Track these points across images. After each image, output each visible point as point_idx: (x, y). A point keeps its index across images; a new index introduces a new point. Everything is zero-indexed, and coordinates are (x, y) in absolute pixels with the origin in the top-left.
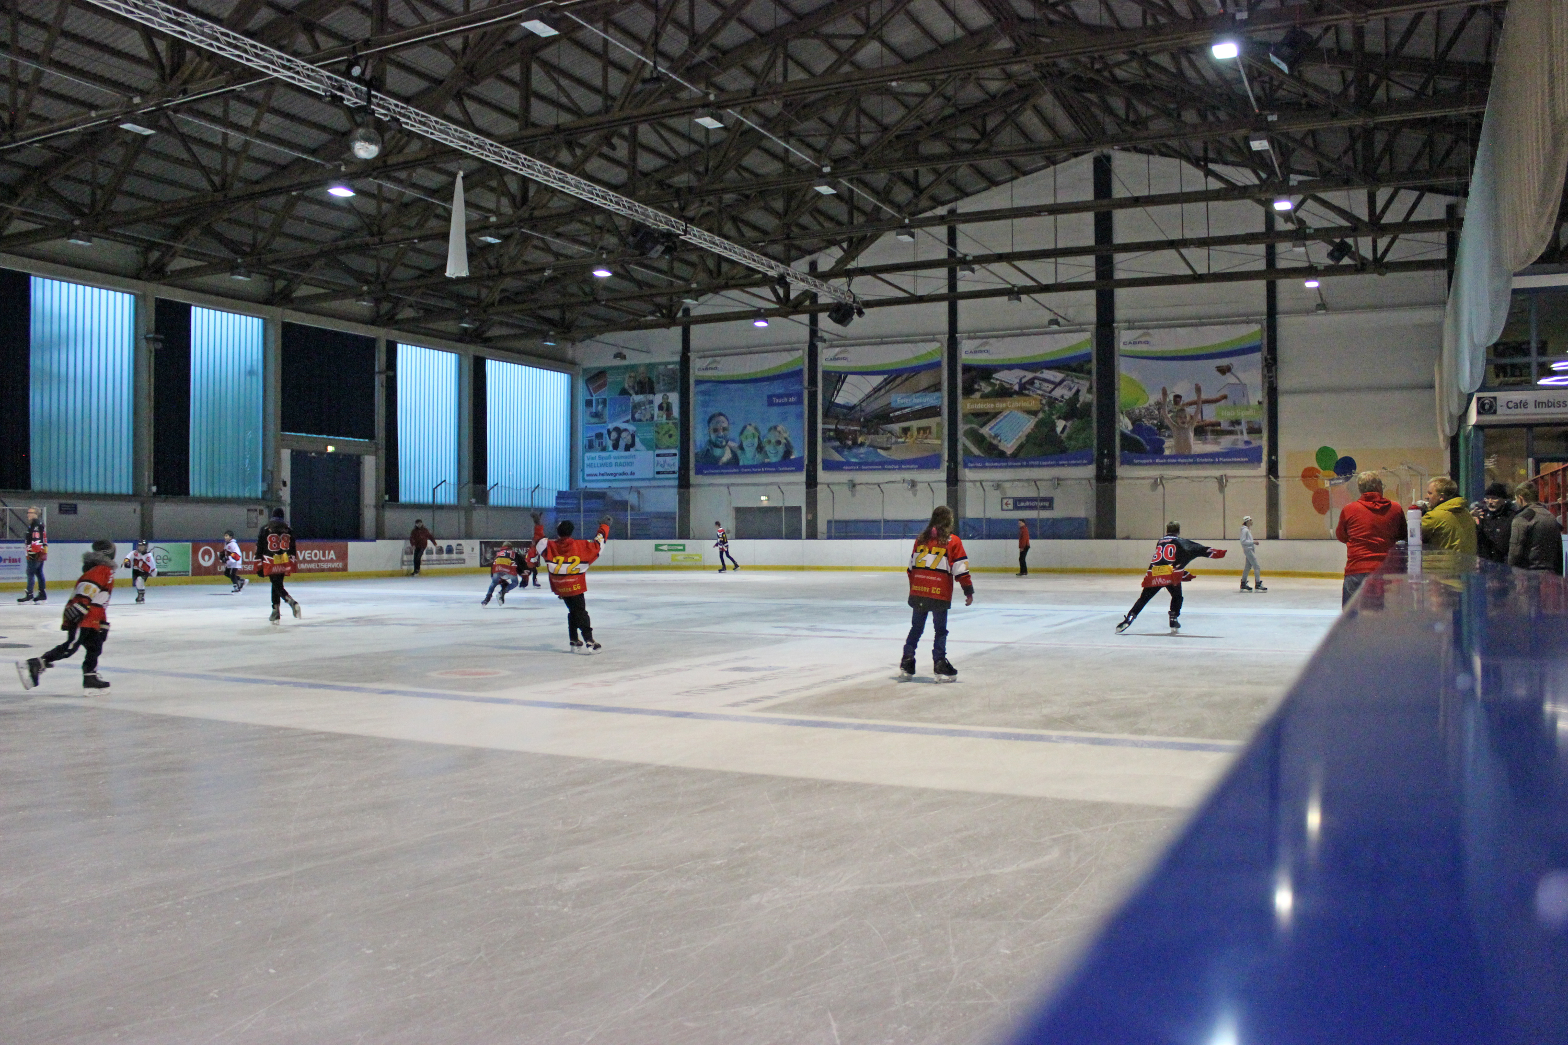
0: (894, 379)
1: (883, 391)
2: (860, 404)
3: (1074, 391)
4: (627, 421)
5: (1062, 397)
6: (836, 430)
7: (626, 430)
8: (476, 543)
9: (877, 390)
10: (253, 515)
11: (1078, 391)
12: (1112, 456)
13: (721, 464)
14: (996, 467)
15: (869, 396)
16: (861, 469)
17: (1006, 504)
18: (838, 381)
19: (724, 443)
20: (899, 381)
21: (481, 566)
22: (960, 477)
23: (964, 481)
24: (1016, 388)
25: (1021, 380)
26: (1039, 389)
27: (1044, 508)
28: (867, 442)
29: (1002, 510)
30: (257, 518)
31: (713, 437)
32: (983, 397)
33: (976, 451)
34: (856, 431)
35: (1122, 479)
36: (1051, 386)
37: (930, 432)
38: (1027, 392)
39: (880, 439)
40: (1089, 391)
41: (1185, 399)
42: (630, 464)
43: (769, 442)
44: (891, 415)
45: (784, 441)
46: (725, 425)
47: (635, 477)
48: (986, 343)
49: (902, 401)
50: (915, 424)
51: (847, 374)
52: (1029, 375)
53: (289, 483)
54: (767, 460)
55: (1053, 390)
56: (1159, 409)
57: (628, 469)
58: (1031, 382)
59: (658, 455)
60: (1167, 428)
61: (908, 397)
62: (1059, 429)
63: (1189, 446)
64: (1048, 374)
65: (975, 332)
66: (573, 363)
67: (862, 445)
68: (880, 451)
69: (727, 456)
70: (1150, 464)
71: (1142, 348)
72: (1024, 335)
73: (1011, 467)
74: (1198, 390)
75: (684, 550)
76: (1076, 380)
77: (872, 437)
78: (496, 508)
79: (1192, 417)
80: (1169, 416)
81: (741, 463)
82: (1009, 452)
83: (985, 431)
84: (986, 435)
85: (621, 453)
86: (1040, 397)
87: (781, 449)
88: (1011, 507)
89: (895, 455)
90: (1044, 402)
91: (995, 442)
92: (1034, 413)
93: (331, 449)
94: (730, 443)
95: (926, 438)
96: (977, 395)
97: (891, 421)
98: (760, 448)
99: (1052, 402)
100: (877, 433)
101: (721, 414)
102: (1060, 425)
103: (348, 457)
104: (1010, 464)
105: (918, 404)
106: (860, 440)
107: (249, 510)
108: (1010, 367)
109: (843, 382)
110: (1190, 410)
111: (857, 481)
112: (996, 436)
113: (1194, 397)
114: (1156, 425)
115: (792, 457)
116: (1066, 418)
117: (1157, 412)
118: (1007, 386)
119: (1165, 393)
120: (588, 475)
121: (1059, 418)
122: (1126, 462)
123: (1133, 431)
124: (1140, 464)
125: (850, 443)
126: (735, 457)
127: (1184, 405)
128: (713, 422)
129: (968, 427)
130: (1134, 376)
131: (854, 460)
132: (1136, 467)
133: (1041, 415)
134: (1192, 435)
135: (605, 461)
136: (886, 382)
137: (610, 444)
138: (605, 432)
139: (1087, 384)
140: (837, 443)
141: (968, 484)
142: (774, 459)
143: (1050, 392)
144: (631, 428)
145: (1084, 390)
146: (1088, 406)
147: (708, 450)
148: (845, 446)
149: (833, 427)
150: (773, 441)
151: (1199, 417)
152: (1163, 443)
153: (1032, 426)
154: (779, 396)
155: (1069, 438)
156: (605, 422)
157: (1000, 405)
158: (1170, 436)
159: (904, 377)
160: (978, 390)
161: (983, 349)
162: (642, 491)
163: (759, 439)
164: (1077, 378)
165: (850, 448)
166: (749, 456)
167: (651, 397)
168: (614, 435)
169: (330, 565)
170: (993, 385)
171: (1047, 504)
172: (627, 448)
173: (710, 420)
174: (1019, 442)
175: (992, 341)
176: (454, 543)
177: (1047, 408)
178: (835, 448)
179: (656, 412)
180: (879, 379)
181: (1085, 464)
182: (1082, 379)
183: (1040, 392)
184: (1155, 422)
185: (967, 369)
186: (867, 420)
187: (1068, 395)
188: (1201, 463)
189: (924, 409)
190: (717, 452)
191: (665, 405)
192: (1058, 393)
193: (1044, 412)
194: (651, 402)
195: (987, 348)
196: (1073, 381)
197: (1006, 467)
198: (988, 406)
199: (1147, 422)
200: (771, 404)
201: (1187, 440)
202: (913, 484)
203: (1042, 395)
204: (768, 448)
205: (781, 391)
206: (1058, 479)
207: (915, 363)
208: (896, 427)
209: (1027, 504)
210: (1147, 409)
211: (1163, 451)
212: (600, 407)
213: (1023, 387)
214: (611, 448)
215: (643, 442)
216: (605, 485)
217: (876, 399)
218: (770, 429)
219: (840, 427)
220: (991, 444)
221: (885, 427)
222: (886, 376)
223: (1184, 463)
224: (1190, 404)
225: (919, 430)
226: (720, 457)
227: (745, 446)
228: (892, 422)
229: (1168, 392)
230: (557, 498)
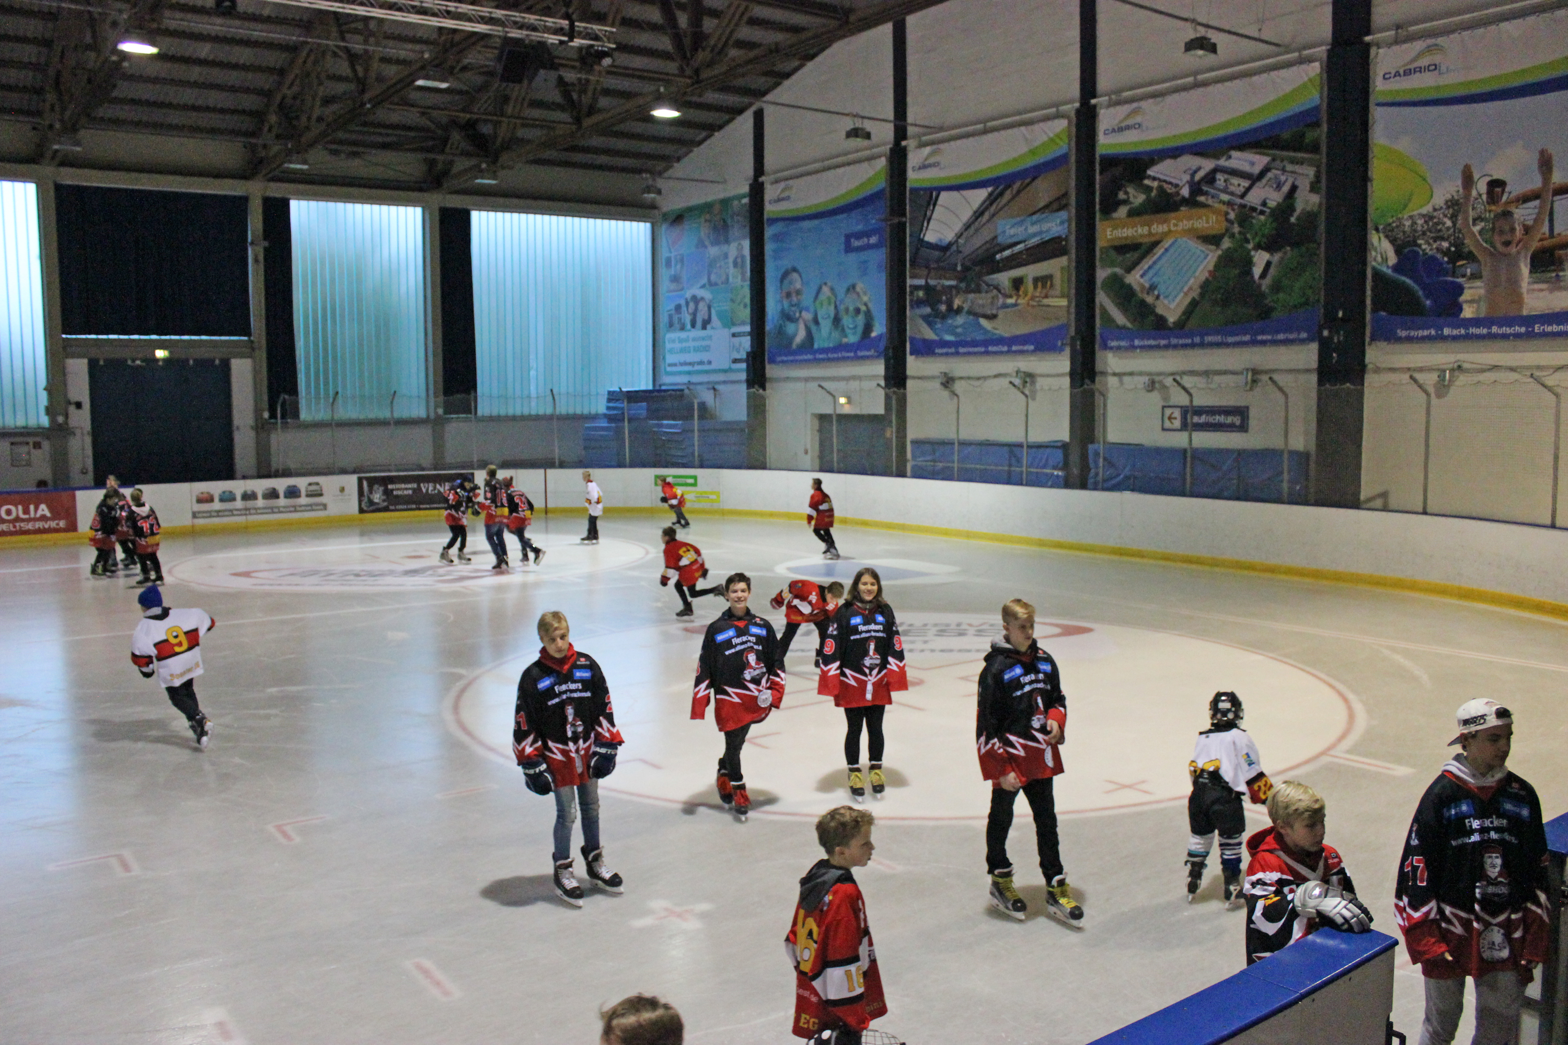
0: (1001, 194)
1: (986, 216)
2: (956, 241)
3: (1286, 188)
4: (703, 286)
5: (1264, 204)
6: (927, 288)
7: (702, 299)
8: (351, 481)
9: (978, 214)
10: (23, 449)
11: (1294, 188)
12: (1355, 321)
13: (794, 346)
14: (1151, 347)
15: (967, 227)
16: (957, 353)
17: (1170, 418)
18: (929, 204)
19: (797, 315)
20: (1008, 195)
21: (361, 511)
22: (1099, 367)
23: (1104, 373)
24: (1185, 192)
25: (1193, 175)
26: (1225, 191)
27: (1230, 428)
28: (966, 307)
29: (1163, 429)
30: (29, 453)
31: (786, 303)
32: (1133, 213)
33: (1120, 318)
34: (951, 287)
35: (1377, 370)
36: (1246, 183)
37: (1052, 286)
38: (1202, 199)
39: (981, 300)
40: (1314, 188)
41: (1514, 189)
42: (706, 349)
43: (847, 310)
44: (998, 257)
45: (863, 308)
46: (798, 285)
47: (713, 367)
48: (1135, 112)
49: (1012, 232)
50: (1030, 272)
51: (940, 189)
52: (1207, 165)
53: (87, 405)
54: (845, 340)
55: (1248, 190)
56: (1454, 217)
57: (705, 357)
58: (1210, 178)
59: (734, 335)
60: (1471, 257)
61: (1021, 223)
62: (1257, 271)
63: (1518, 300)
64: (1240, 160)
65: (1119, 91)
66: (653, 206)
67: (959, 311)
68: (983, 322)
69: (801, 335)
70: (1429, 338)
71: (1423, 83)
72: (1197, 85)
73: (1175, 347)
74: (1546, 164)
75: (695, 485)
76: (1289, 167)
77: (971, 296)
78: (484, 419)
79: (1527, 230)
80: (1476, 229)
81: (816, 346)
82: (1172, 319)
83: (1135, 279)
84: (1136, 287)
85: (698, 333)
86: (1224, 208)
87: (861, 319)
88: (1177, 424)
89: (1002, 328)
90: (1232, 216)
91: (1149, 299)
92: (1212, 240)
93: (160, 354)
94: (804, 314)
95: (1046, 297)
96: (1122, 211)
97: (998, 267)
98: (837, 321)
99: (1246, 214)
100: (978, 290)
101: (795, 270)
102: (1260, 258)
103: (204, 364)
104: (1174, 341)
105: (1035, 235)
106: (957, 303)
107: (12, 444)
108: (1175, 153)
109: (934, 205)
110: (1524, 214)
111: (957, 373)
112: (1152, 288)
113: (1536, 183)
114: (1446, 253)
115: (873, 334)
116: (1270, 246)
117: (1449, 223)
118: (1170, 189)
119: (1468, 180)
120: (670, 365)
121: (1258, 247)
122: (1386, 335)
123: (1396, 268)
124: (1409, 339)
125: (943, 308)
126: (810, 336)
127: (1508, 203)
128: (786, 282)
129: (1109, 271)
130: (1404, 145)
131: (949, 338)
132: (1398, 347)
133: (1226, 244)
134: (1525, 269)
135: (684, 345)
136: (992, 200)
137: (687, 319)
138: (683, 302)
139: (1311, 172)
140: (927, 310)
141: (1112, 381)
142: (852, 338)
143: (1243, 196)
144: (706, 294)
145: (1304, 185)
146: (1310, 218)
147: (781, 326)
148: (937, 314)
149: (922, 282)
150: (851, 308)
151: (1545, 229)
152: (1460, 289)
153: (1211, 267)
154: (858, 236)
155: (1277, 287)
156: (682, 289)
157: (1158, 228)
158: (1476, 276)
159: (1016, 186)
160: (1125, 202)
161: (1130, 122)
162: (717, 387)
163: (836, 307)
164: (1293, 161)
165: (944, 317)
166: (825, 336)
167: (725, 248)
168: (692, 305)
169: (39, 525)
170: (1149, 189)
171: (1237, 420)
172: (704, 327)
173: (782, 281)
174: (1188, 300)
175: (1145, 105)
176: (301, 483)
177: (1236, 229)
178: (925, 318)
179: (732, 270)
180: (981, 195)
181: (1302, 341)
182: (1301, 162)
183: (1225, 197)
184: (1445, 244)
185: (1110, 162)
186: (966, 269)
187: (1275, 198)
188: (1544, 335)
189: (1044, 244)
190: (790, 328)
191: (739, 260)
192: (1254, 198)
193: (1232, 236)
194: (726, 256)
195: (1138, 119)
196: (1284, 170)
197: (1167, 347)
198: (1137, 231)
199: (1426, 247)
200: (849, 249)
201: (1514, 283)
202: (1029, 378)
203: (1229, 204)
204: (847, 321)
205: (860, 227)
206: (1255, 372)
207: (1030, 162)
208: (1004, 278)
209: (1203, 419)
210: (1428, 218)
211: (1461, 309)
212: (679, 267)
213: (1196, 189)
214: (689, 326)
215: (721, 316)
216: (684, 379)
217: (977, 230)
218: (848, 290)
219: (932, 282)
220: (1143, 303)
221: (987, 278)
222: (990, 189)
223: (1505, 337)
224: (1526, 199)
225: (1036, 280)
226: (795, 335)
227: (820, 320)
228: (999, 271)
229: (1476, 176)
230: (609, 400)
